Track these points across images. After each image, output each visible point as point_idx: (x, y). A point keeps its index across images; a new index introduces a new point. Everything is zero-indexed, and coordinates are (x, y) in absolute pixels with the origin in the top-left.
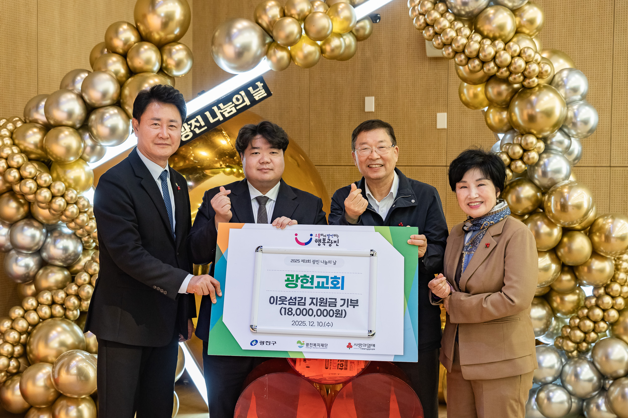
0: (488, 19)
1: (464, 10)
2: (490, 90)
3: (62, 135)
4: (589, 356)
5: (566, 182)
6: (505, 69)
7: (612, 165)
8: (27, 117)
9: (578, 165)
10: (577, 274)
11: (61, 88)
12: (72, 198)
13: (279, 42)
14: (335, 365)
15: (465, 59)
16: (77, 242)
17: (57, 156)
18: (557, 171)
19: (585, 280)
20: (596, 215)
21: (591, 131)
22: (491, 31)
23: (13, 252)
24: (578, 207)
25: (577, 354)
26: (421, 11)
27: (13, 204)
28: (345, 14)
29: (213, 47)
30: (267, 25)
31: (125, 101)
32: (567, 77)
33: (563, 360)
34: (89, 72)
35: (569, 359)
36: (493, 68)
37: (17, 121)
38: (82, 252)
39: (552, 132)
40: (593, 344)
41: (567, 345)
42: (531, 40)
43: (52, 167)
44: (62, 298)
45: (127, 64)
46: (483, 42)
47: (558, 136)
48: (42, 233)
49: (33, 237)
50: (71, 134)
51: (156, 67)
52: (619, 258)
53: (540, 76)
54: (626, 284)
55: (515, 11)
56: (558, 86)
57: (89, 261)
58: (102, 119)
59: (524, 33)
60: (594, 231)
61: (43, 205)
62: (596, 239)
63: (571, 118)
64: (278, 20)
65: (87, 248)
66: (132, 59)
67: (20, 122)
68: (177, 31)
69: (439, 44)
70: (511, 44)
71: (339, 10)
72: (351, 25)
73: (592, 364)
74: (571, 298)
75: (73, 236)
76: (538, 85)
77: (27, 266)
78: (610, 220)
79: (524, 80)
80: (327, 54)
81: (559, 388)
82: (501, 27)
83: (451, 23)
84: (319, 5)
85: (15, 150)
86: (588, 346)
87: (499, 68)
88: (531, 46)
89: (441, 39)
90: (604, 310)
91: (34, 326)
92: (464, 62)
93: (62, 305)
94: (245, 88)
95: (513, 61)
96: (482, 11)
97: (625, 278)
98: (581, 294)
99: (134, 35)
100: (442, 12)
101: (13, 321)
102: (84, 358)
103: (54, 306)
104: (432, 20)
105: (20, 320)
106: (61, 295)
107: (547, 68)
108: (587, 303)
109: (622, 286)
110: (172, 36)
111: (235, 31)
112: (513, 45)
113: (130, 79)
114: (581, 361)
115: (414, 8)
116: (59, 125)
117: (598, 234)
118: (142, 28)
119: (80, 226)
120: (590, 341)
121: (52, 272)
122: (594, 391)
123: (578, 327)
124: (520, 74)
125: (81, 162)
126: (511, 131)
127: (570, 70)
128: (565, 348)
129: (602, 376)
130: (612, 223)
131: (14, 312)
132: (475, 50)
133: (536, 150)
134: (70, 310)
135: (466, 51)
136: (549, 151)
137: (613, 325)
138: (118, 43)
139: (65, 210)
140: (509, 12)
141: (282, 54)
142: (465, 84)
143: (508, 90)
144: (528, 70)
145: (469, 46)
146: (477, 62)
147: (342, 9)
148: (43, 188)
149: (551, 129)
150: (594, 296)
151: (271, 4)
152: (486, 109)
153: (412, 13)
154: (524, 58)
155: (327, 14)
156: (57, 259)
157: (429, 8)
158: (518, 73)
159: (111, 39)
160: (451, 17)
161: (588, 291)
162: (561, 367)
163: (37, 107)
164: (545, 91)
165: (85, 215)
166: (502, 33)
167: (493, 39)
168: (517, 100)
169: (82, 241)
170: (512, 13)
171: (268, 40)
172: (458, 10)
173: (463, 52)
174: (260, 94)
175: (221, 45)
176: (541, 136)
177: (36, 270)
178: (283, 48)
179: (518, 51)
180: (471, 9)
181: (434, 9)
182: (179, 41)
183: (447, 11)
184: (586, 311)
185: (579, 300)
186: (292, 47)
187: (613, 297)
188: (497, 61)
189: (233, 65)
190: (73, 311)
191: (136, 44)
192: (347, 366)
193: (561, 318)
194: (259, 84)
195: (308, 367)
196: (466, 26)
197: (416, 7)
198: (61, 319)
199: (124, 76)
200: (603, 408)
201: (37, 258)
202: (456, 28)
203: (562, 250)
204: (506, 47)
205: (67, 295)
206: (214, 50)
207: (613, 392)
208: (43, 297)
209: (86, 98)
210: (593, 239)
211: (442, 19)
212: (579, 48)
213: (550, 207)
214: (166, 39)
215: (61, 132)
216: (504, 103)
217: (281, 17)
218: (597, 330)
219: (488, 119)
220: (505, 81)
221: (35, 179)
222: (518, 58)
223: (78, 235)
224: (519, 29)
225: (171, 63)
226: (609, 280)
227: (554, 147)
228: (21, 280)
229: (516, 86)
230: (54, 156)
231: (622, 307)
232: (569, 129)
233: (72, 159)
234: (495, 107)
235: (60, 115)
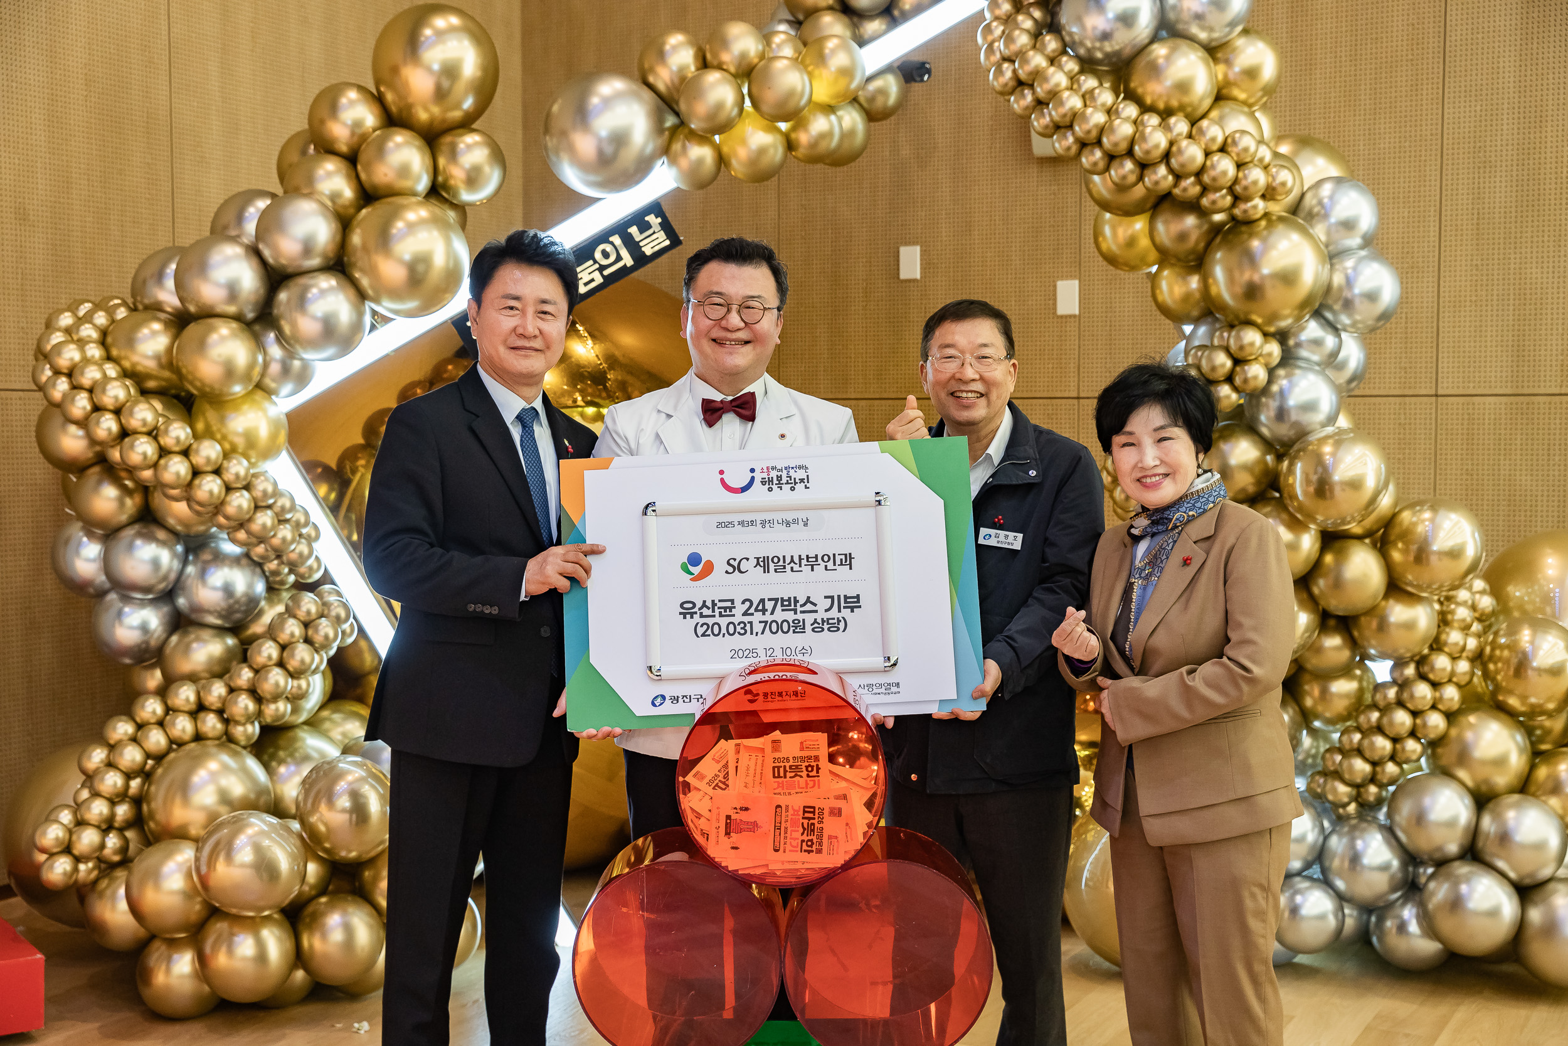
0: (1155, 70)
1: (1101, 49)
2: (1160, 227)
3: (214, 337)
4: (1382, 815)
5: (1330, 430)
6: (1192, 179)
7: (1440, 392)
8: (139, 298)
9: (1356, 392)
10: (1356, 634)
11: (213, 231)
12: (237, 476)
13: (693, 126)
14: (794, 843)
15: (1102, 158)
16: (254, 573)
17: (204, 384)
18: (1310, 407)
19: (1374, 648)
20: (1396, 504)
21: (1385, 316)
22: (1160, 96)
23: (112, 596)
24: (1355, 485)
25: (1356, 810)
26: (1007, 53)
27: (110, 492)
28: (839, 60)
29: (548, 138)
30: (668, 87)
31: (353, 259)
32: (1331, 198)
33: (1326, 824)
34: (273, 196)
35: (1340, 820)
36: (1165, 178)
37: (118, 306)
38: (264, 594)
39: (1299, 318)
40: (1392, 788)
41: (1335, 790)
42: (1252, 115)
43: (194, 409)
44: (220, 697)
45: (358, 177)
46: (1142, 120)
47: (1312, 329)
48: (174, 555)
49: (156, 563)
50: (234, 335)
51: (423, 185)
52: (1449, 599)
53: (1269, 194)
54: (1464, 654)
55: (1214, 51)
56: (1311, 217)
57: (280, 615)
58: (302, 302)
59: (1235, 99)
60: (1392, 538)
61: (175, 492)
62: (1396, 556)
63: (1340, 289)
64: (690, 75)
65: (277, 586)
66: (368, 167)
67: (122, 309)
68: (468, 103)
69: (1047, 127)
70: (1205, 123)
71: (827, 51)
72: (854, 85)
73: (1389, 831)
74: (1343, 687)
75: (244, 561)
76: (1266, 215)
77: (144, 628)
78: (1427, 515)
79: (1234, 205)
80: (801, 152)
81: (1315, 884)
82: (1183, 87)
83: (1073, 78)
84: (783, 42)
85: (111, 370)
86: (1379, 794)
87: (1178, 177)
88: (1250, 127)
89: (1050, 114)
90: (1415, 714)
91: (159, 758)
92: (1101, 165)
93: (220, 712)
94: (621, 229)
95: (1208, 163)
96: (1141, 50)
97: (1461, 643)
98: (1365, 678)
99: (372, 113)
100: (1051, 55)
101: (112, 747)
102: (266, 829)
103: (202, 715)
104: (1031, 73)
105: (126, 745)
106: (218, 690)
107: (1285, 176)
108: (1378, 697)
109: (1454, 659)
110: (456, 115)
111: (595, 100)
112: (1208, 128)
113: (364, 211)
114: (1364, 825)
115: (991, 46)
116: (208, 314)
117: (1400, 545)
118: (389, 97)
119: (257, 537)
120: (1385, 781)
121: (198, 639)
122: (1394, 890)
123: (1359, 752)
124: (1224, 191)
125: (259, 395)
126: (1210, 320)
127: (1338, 181)
128: (1330, 797)
129: (1411, 858)
130: (1432, 520)
131: (115, 729)
132: (1125, 139)
133: (1261, 360)
134: (237, 723)
135: (1105, 140)
136: (1291, 361)
137: (1434, 745)
138: (340, 132)
139: (223, 503)
140: (1201, 53)
141: (700, 153)
142: (1108, 215)
143: (1199, 227)
144: (1244, 183)
145: (1112, 130)
146: (1129, 165)
147: (833, 51)
148: (171, 456)
149: (1296, 312)
150: (1394, 682)
151: (674, 40)
152: (1154, 269)
153: (987, 57)
154: (1233, 155)
155: (798, 62)
156: (209, 612)
157: (1022, 46)
158: (1220, 189)
159: (322, 122)
160: (1072, 66)
161: (1381, 670)
162: (1321, 839)
163: (160, 277)
164: (1281, 228)
165: (269, 512)
166: (1186, 100)
167: (1166, 114)
168: (1218, 249)
169: (263, 572)
170: (1206, 55)
171: (670, 121)
172: (1089, 50)
173: (1099, 143)
174: (654, 242)
175: (564, 134)
176: (1272, 329)
177: (164, 636)
178: (703, 138)
179: (1220, 139)
180: (1117, 47)
181: (1034, 47)
182: (474, 126)
183: (1064, 52)
184: (1375, 716)
185: (1361, 691)
186: (722, 136)
187: (1435, 685)
188: (1173, 161)
189: (592, 178)
190: (244, 724)
191: (378, 132)
192: (820, 844)
193: (1323, 731)
194: (653, 220)
195: (736, 848)
196: (1107, 85)
197: (996, 44)
198: (217, 742)
199: (351, 205)
200: (1414, 927)
201: (166, 609)
202: (1084, 89)
203: (1321, 582)
204: (1194, 132)
205: (232, 690)
206: (549, 144)
207: (1433, 894)
208: (177, 695)
209: (267, 253)
210: (1390, 556)
211: (1052, 69)
212: (1367, 132)
213: (1292, 486)
214: (444, 121)
215: (212, 329)
216: (1191, 257)
217: (698, 69)
218: (1400, 757)
219: (1158, 292)
220: (1193, 206)
221: (153, 433)
222: (1219, 154)
223: (255, 558)
224: (1225, 91)
225: (457, 174)
226: (1427, 645)
227: (1304, 353)
228: (131, 658)
229: (1218, 217)
230: (198, 384)
231: (1455, 705)
232: (1334, 313)
233: (238, 389)
234: (1172, 265)
235: (210, 292)
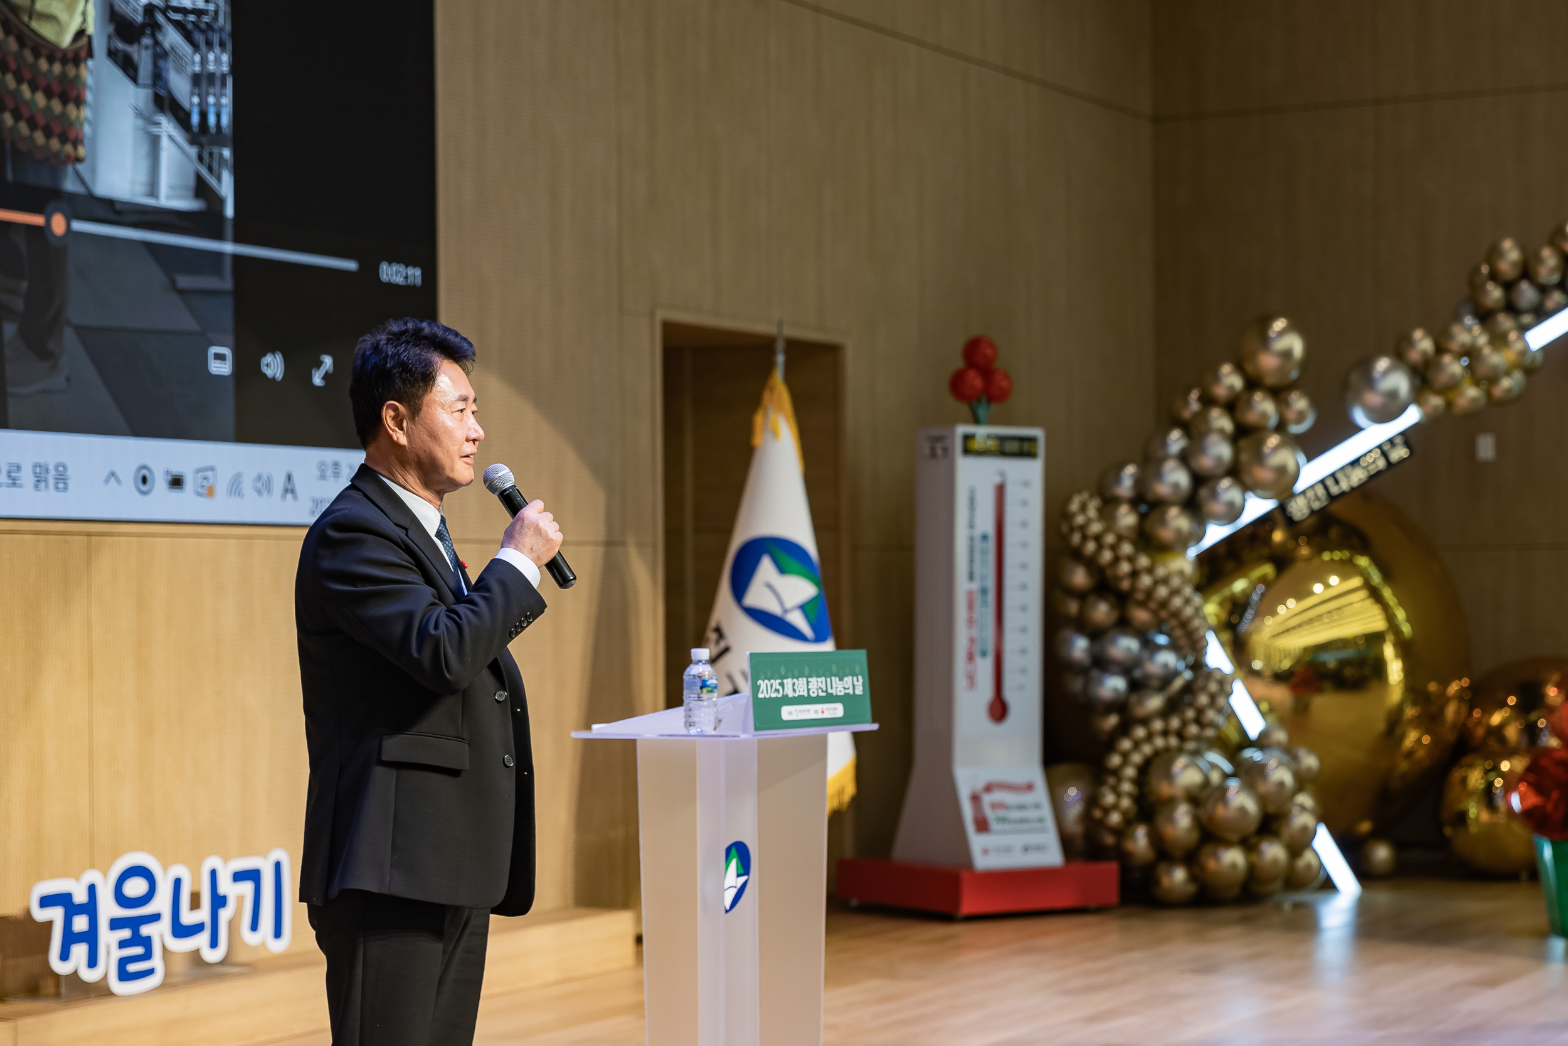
13: (1435, 386)
16: (1177, 656)
23: (1091, 672)
30: (1418, 363)
31: (1243, 469)
45: (1236, 419)
48: (1137, 644)
49: (1128, 649)
50: (1179, 513)
51: (1274, 422)
58: (1214, 495)
64: (1432, 356)
66: (1243, 412)
68: (1296, 373)
71: (1509, 340)
75: (1173, 648)
77: (1116, 689)
80: (1493, 400)
91: (1151, 760)
93: (1178, 734)
94: (1381, 447)
99: (1240, 379)
101: (1123, 754)
103: (1168, 736)
105: (1132, 753)
106: (1176, 721)
110: (1289, 380)
111: (1376, 372)
113: (1243, 440)
116: (1163, 502)
118: (1250, 370)
119: (1188, 634)
121: (1148, 696)
131: (1122, 744)
134: (1188, 740)
138: (1220, 391)
141: (1436, 401)
147: (1512, 339)
151: (1418, 334)
156: (1153, 679)
171: (1418, 383)
174: (1399, 454)
175: (1357, 391)
177: (1128, 694)
178: (1439, 392)
182: (1298, 387)
186: (1451, 392)
189: (1369, 416)
191: (1245, 392)
194: (1401, 441)
199: (1235, 435)
201: (1129, 678)
206: (1348, 398)
208: (1152, 725)
209: (1193, 464)
214: (1283, 384)
215: (1167, 511)
217: (1437, 353)
221: (1149, 571)
225: (1291, 415)
228: (1104, 707)
233: (1179, 545)
235: (1163, 489)
